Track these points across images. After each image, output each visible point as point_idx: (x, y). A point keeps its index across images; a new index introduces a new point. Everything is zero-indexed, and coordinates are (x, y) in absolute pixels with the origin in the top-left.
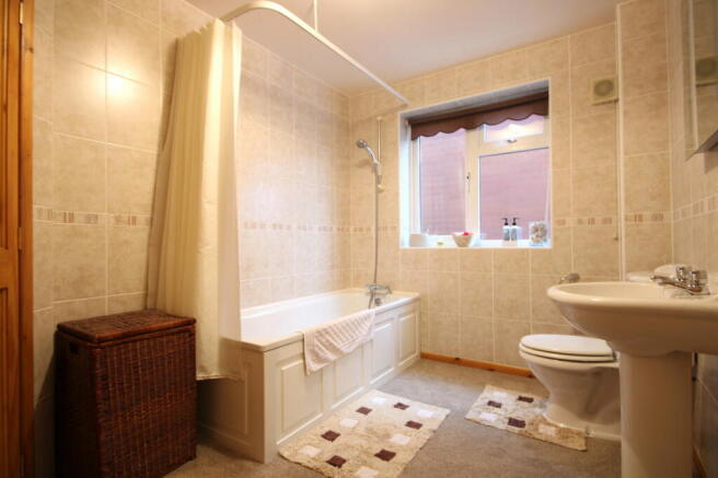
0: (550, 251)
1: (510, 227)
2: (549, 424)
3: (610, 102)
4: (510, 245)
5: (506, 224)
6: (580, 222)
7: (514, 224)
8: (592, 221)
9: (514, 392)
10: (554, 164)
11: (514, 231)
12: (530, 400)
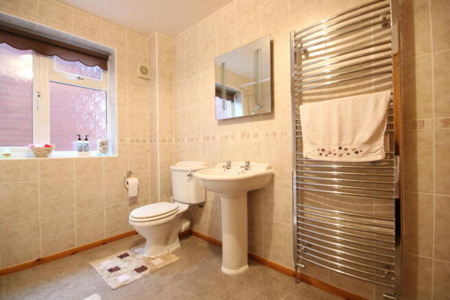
0: (116, 158)
1: (83, 142)
2: (154, 259)
3: (146, 79)
4: (83, 155)
5: (80, 139)
6: (132, 141)
7: (86, 140)
8: (138, 141)
9: (113, 256)
10: (118, 104)
11: (87, 145)
12: (127, 255)
